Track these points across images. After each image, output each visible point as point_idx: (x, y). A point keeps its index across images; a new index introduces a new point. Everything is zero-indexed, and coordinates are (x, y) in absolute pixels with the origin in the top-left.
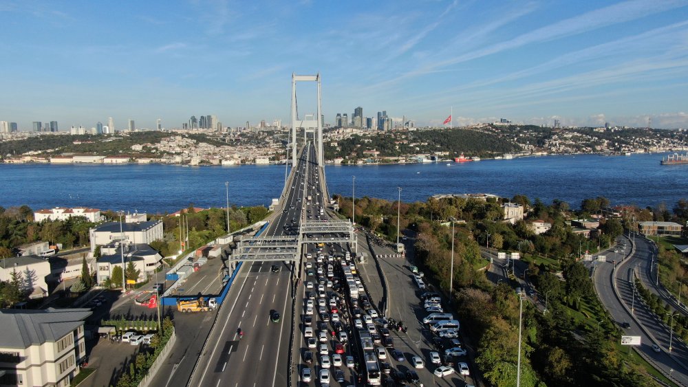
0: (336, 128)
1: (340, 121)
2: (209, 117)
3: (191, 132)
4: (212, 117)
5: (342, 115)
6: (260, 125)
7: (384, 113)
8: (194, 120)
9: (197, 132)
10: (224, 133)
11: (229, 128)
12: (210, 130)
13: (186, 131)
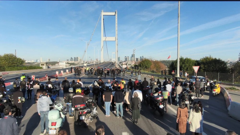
0: (124, 61)
1: (126, 59)
2: (77, 58)
3: (69, 62)
4: (79, 57)
5: (127, 57)
6: (96, 60)
7: (143, 57)
8: (72, 58)
9: (71, 62)
10: (82, 63)
11: (84, 61)
12: (77, 62)
13: (67, 62)
